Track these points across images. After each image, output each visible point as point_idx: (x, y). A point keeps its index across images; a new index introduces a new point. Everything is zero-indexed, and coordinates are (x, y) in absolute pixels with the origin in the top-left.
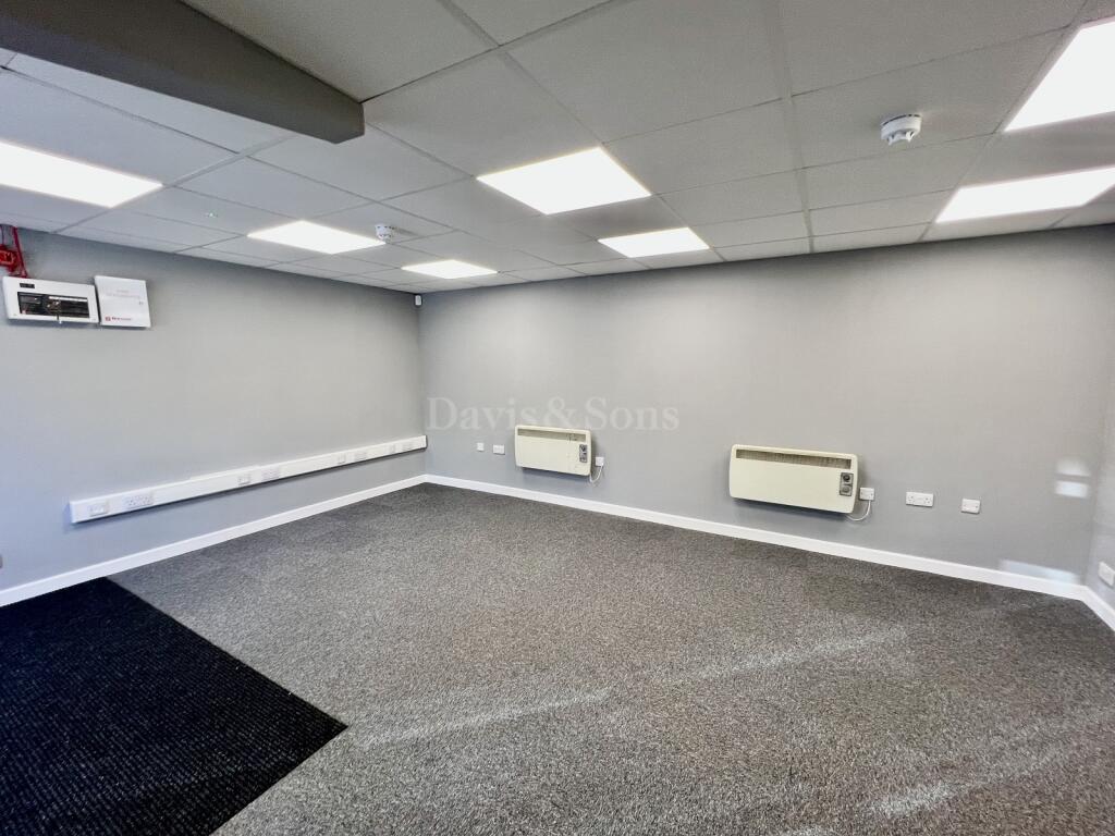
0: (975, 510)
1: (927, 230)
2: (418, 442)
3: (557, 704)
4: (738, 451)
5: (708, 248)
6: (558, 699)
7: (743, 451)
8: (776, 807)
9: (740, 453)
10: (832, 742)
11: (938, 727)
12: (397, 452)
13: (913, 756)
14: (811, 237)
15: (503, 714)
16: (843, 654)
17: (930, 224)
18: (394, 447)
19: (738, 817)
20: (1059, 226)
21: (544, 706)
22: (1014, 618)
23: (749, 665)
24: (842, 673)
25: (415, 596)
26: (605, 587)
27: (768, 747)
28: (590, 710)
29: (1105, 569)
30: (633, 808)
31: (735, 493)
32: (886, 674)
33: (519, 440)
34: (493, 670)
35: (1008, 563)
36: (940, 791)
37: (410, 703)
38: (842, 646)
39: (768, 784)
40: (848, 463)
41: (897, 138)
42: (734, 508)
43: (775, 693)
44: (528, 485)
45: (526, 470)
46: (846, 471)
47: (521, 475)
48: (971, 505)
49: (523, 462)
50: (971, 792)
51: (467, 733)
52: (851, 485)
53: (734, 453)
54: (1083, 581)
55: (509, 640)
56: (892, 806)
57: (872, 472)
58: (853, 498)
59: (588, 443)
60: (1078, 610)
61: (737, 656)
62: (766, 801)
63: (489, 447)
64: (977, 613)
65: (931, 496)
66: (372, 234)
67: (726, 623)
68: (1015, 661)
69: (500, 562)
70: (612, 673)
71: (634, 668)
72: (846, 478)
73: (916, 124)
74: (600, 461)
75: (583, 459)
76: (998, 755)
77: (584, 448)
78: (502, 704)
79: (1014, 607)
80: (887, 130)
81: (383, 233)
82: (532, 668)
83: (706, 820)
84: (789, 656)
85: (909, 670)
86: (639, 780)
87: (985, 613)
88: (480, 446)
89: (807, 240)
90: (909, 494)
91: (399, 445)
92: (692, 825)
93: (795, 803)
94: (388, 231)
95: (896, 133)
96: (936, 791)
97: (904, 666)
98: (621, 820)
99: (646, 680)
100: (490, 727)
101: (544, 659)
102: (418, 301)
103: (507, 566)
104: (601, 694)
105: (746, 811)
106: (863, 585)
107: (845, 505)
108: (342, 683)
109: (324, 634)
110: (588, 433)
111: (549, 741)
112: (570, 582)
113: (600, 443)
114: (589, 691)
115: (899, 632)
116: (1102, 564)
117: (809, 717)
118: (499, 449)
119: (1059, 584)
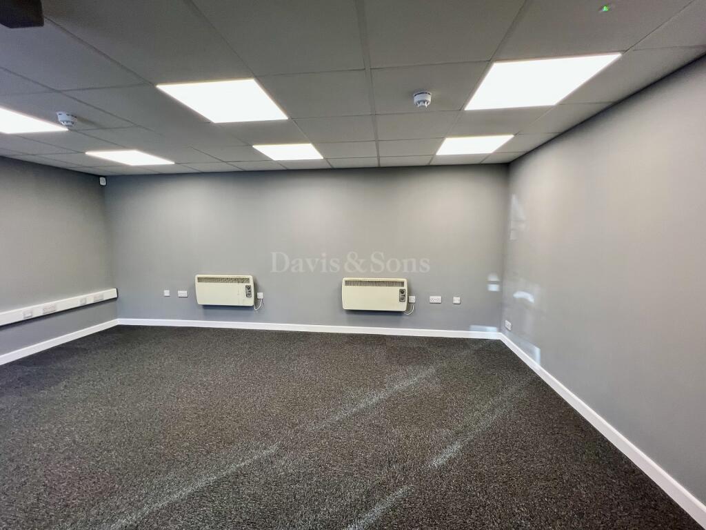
0: (458, 302)
1: (432, 159)
2: (110, 293)
3: (243, 464)
4: (346, 281)
5: (322, 158)
6: (243, 461)
7: (348, 281)
8: (384, 483)
9: (348, 283)
10: (407, 437)
11: (453, 414)
12: (88, 303)
13: (445, 432)
14: (379, 157)
15: (200, 484)
16: (408, 388)
17: (434, 155)
18: (85, 299)
19: (364, 497)
20: (484, 162)
21: (233, 468)
22: (477, 352)
23: (362, 406)
24: (408, 398)
25: (116, 414)
26: (270, 377)
27: (376, 450)
28: (267, 461)
29: (508, 324)
30: (302, 516)
31: (346, 306)
32: (428, 393)
33: (198, 285)
34: (190, 453)
35: (473, 327)
36: (457, 446)
37: (116, 500)
38: (407, 383)
39: (378, 471)
40: (402, 284)
41: (421, 104)
42: (345, 316)
43: (376, 418)
44: (207, 318)
45: (206, 307)
46: (402, 288)
47: (201, 310)
48: (457, 300)
49: (202, 301)
50: (469, 442)
51: (171, 507)
52: (405, 296)
53: (344, 283)
54: (500, 330)
55: (201, 429)
56: (438, 462)
57: (414, 287)
58: (405, 303)
59: (251, 284)
60: (499, 344)
61: (354, 403)
62: (378, 482)
63: (174, 292)
64: (463, 354)
65: (440, 297)
66: (54, 120)
67: (346, 384)
68: (479, 374)
69: (190, 374)
70: (280, 433)
71: (294, 425)
72: (402, 292)
73: (429, 98)
74: (260, 295)
75: (248, 295)
76: (478, 421)
77: (248, 288)
78: (200, 477)
79: (476, 347)
80: (417, 98)
81: (64, 119)
82: (221, 445)
83: (347, 505)
84: (382, 395)
85: (438, 388)
86: (304, 496)
87: (465, 353)
88: (167, 293)
89: (376, 159)
90: (431, 297)
91: (90, 298)
92: (338, 512)
93: (393, 477)
94: (69, 118)
95: (421, 101)
96: (455, 447)
97: (435, 387)
98: (294, 526)
99: (302, 431)
100: (191, 496)
101: (230, 436)
102: (103, 182)
103: (196, 377)
104: (273, 449)
105: (368, 492)
106: (414, 349)
107: (402, 307)
108: (41, 505)
109: (18, 467)
110: (251, 277)
111: (238, 492)
112: (245, 379)
113: (260, 283)
114: (265, 449)
115: (432, 370)
116: (506, 321)
117: (395, 427)
118: (183, 293)
119: (491, 334)
